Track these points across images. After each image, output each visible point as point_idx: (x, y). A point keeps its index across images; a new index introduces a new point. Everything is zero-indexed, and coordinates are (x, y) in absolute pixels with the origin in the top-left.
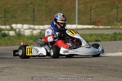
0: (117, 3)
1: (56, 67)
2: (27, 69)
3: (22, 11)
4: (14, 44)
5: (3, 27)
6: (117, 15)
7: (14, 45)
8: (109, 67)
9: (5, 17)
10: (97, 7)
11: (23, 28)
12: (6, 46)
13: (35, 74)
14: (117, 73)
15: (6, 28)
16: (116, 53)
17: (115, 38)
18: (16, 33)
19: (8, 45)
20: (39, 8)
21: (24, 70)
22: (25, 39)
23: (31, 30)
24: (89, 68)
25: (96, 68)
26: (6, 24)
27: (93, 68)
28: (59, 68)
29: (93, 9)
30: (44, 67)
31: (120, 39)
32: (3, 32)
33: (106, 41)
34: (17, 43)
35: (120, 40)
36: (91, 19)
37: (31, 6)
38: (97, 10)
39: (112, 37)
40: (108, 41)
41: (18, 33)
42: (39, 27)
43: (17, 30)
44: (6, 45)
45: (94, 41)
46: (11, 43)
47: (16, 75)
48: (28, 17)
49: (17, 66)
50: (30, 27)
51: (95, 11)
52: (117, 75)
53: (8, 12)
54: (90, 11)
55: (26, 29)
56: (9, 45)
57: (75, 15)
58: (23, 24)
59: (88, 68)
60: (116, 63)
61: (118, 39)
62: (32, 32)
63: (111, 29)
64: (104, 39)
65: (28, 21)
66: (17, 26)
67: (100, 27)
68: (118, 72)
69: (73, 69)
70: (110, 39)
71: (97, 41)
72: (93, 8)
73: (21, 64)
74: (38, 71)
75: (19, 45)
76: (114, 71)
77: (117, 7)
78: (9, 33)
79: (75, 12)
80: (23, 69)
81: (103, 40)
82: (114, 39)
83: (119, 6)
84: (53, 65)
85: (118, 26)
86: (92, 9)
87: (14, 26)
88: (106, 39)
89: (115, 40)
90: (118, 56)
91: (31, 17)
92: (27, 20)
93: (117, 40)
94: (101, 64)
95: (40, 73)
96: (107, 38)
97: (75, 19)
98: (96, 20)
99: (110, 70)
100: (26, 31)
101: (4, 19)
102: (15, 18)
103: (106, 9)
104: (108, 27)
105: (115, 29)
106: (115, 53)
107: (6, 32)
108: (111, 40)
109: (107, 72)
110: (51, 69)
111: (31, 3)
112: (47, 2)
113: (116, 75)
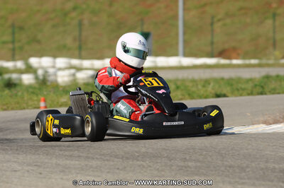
0: (274, 5)
1: (106, 162)
2: (35, 168)
3: (54, 26)
4: (25, 105)
5: (9, 65)
6: (274, 32)
7: (24, 108)
8: (229, 160)
9: (13, 42)
10: (228, 15)
11: (54, 67)
12: (5, 110)
13: (53, 180)
14: (244, 174)
15: (15, 66)
16: (251, 127)
17: (261, 87)
18: (37, 78)
19: (10, 108)
20: (95, 19)
21: (28, 171)
22: (52, 94)
23: (73, 71)
24: (182, 164)
25: (199, 164)
26: (17, 57)
27: (190, 164)
28: (112, 163)
29: (219, 20)
30: (77, 162)
31: (274, 92)
32: (6, 76)
33: (241, 95)
34: (30, 103)
35: (273, 94)
36: (212, 43)
37: (74, 14)
38: (228, 21)
39: (256, 85)
40: (245, 95)
41: (41, 77)
42: (92, 64)
43: (40, 72)
44: (5, 107)
45: (213, 97)
46: (18, 103)
47: (7, 183)
48: (69, 41)
49: (15, 162)
50: (70, 64)
51: (225, 25)
52: (244, 181)
53: (21, 28)
54: (212, 24)
55: (60, 69)
56: (12, 109)
57: (177, 34)
58: (55, 56)
59: (179, 164)
60: (247, 150)
61: (270, 92)
62: (74, 75)
63: (260, 65)
64: (236, 92)
65: (69, 49)
66: (40, 63)
67: (235, 62)
68: (248, 171)
69: (144, 167)
70: (249, 92)
71: (218, 96)
72: (219, 17)
73: (24, 155)
74: (61, 172)
75: (35, 108)
76: (237, 170)
77: (274, 15)
78: (20, 80)
79: (177, 27)
80: (27, 168)
81: (233, 93)
82: (261, 90)
83: (279, 11)
84: (99, 157)
85: (276, 59)
86: (215, 20)
87: (34, 61)
88: (241, 92)
89: (262, 93)
90: (254, 134)
91: (75, 40)
92: (65, 46)
93: (266, 94)
94: (210, 154)
95: (65, 177)
96: (243, 89)
97: (177, 44)
98: (226, 46)
99: (230, 167)
100: (60, 73)
101: (10, 46)
102: (39, 42)
103: (248, 20)
104: (253, 61)
105: (268, 65)
106: (249, 125)
107: (14, 76)
108: (251, 94)
109: (221, 173)
110: (91, 167)
111: (75, 9)
112: (111, 5)
113: (241, 179)
